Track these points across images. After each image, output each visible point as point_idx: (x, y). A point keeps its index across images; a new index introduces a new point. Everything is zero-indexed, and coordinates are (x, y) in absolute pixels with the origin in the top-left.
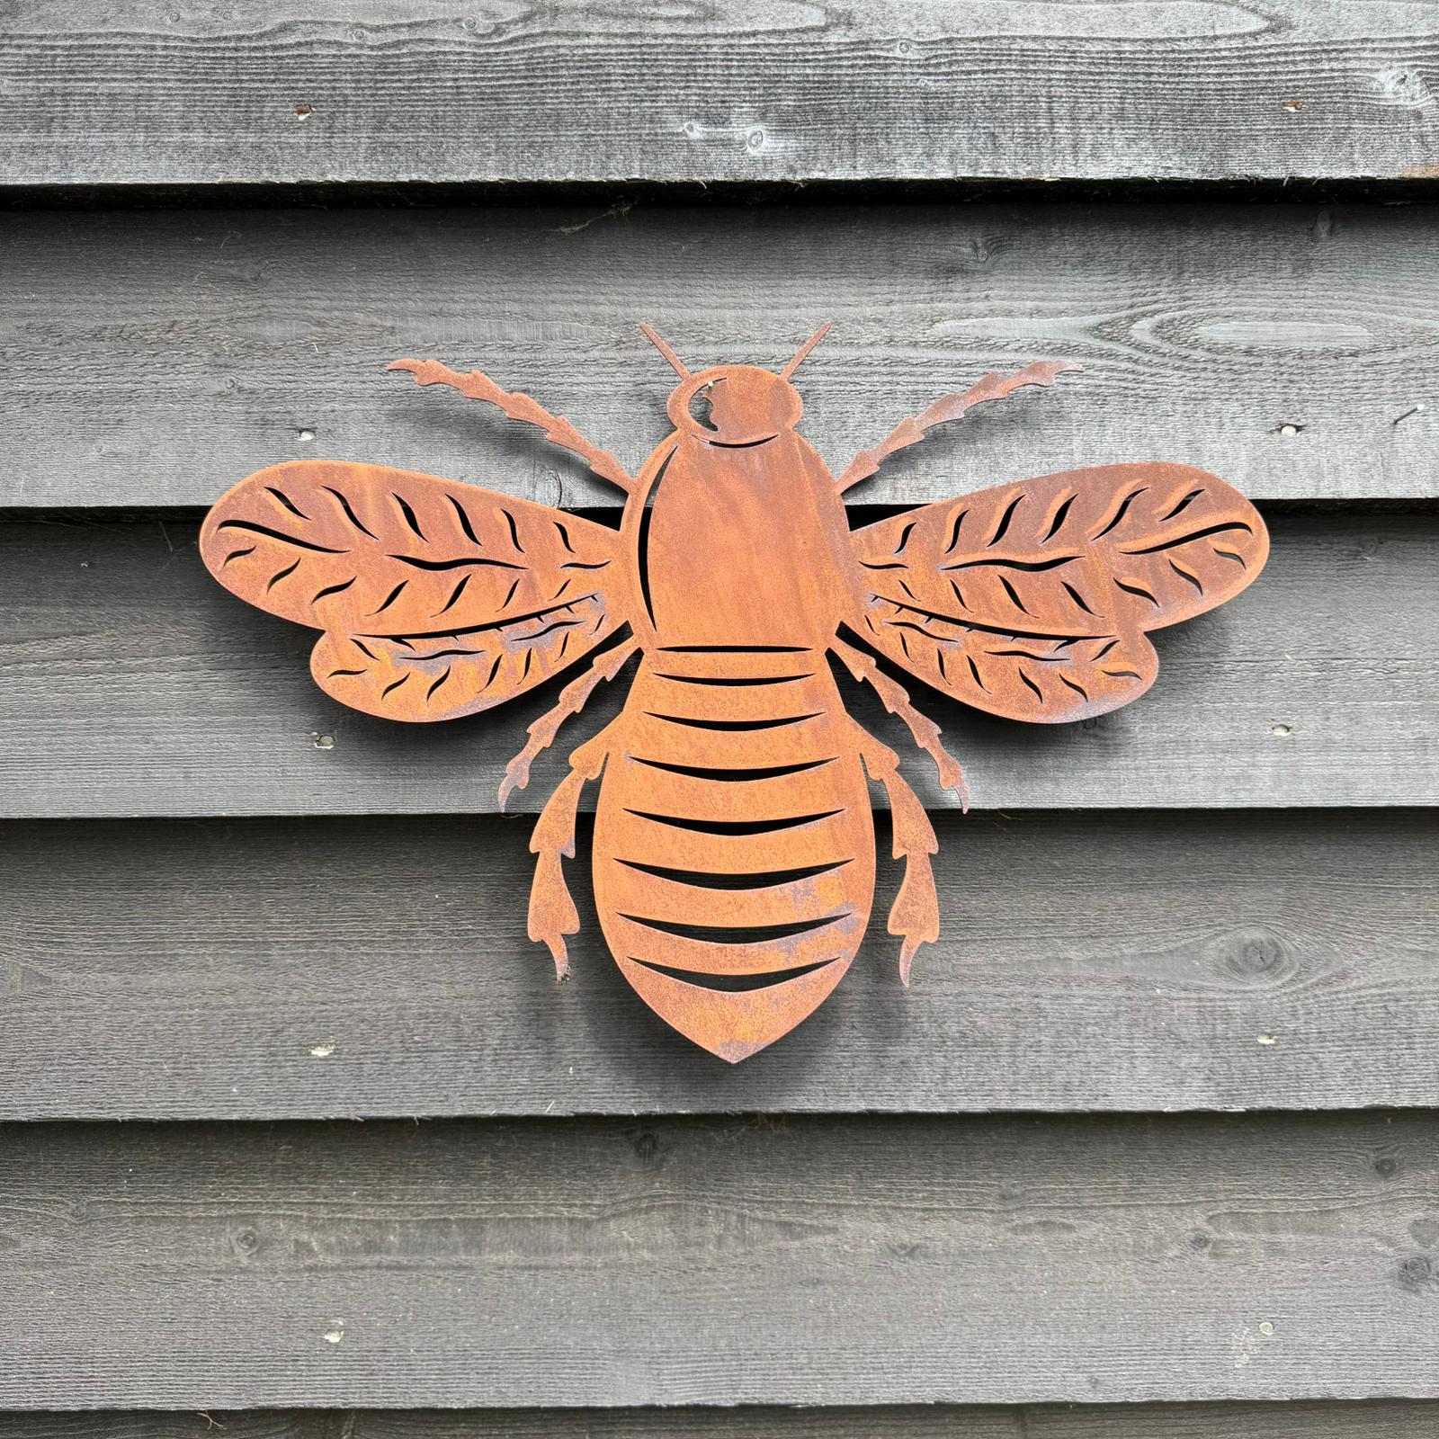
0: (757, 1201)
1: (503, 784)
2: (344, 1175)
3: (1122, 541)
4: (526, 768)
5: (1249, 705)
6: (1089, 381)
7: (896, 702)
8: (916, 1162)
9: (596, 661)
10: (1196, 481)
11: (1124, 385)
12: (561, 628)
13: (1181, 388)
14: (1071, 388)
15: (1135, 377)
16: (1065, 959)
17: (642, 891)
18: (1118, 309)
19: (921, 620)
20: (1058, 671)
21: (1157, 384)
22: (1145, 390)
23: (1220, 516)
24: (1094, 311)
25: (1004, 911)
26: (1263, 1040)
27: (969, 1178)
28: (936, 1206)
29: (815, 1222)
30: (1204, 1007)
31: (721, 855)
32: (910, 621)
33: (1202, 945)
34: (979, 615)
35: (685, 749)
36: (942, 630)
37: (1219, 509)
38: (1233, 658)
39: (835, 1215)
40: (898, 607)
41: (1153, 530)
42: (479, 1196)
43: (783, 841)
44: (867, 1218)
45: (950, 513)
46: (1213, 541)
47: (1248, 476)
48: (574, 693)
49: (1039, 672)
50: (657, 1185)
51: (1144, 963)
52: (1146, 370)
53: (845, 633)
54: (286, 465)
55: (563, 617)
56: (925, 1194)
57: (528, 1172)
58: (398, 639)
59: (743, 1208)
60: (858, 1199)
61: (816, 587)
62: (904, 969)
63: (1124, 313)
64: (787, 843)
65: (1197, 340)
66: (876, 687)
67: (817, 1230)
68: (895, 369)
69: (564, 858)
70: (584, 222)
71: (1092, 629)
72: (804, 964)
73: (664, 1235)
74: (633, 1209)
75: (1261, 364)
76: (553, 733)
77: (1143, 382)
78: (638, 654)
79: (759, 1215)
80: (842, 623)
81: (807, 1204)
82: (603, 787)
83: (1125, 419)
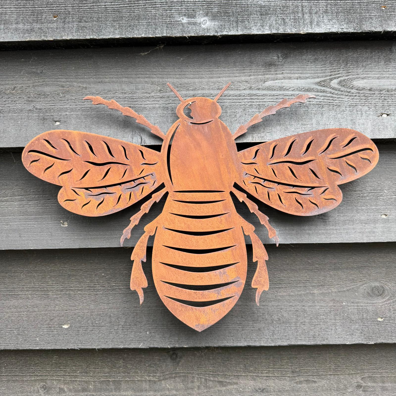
0: (211, 374)
1: (122, 237)
2: (75, 366)
3: (330, 155)
4: (130, 231)
5: (373, 207)
6: (317, 100)
7: (254, 209)
8: (264, 361)
9: (153, 196)
10: (354, 134)
11: (329, 101)
12: (141, 185)
13: (348, 102)
14: (311, 102)
15: (332, 98)
16: (313, 293)
17: (169, 273)
18: (326, 76)
19: (262, 181)
20: (308, 198)
21: (340, 101)
22: (336, 103)
23: (362, 146)
24: (318, 77)
25: (292, 277)
26: (379, 319)
27: (282, 366)
28: (270, 375)
29: (230, 381)
30: (360, 308)
31: (195, 261)
32: (258, 182)
33: (358, 288)
34: (281, 179)
35: (183, 225)
36: (269, 185)
37: (362, 144)
38: (367, 192)
39: (237, 379)
40: (254, 177)
41: (340, 151)
42: (119, 373)
43: (216, 256)
44: (248, 379)
45: (271, 146)
46: (360, 154)
47: (372, 131)
48: (146, 206)
49: (302, 199)
50: (178, 369)
51: (339, 294)
52: (336, 96)
53: (236, 186)
54: (50, 132)
55: (142, 181)
56: (267, 371)
57: (135, 365)
58: (87, 189)
59: (206, 376)
60: (245, 373)
61: (226, 171)
62: (257, 299)
63: (328, 78)
64: (217, 256)
65: (353, 86)
66: (247, 204)
67: (231, 384)
68: (252, 97)
69: (142, 262)
70: (148, 51)
71: (320, 184)
72: (223, 298)
73: (181, 386)
74: (170, 377)
75: (374, 94)
76: (138, 220)
77: (335, 100)
78: (167, 193)
79: (212, 379)
80: (235, 182)
81: (228, 375)
82: (155, 238)
83: (330, 113)
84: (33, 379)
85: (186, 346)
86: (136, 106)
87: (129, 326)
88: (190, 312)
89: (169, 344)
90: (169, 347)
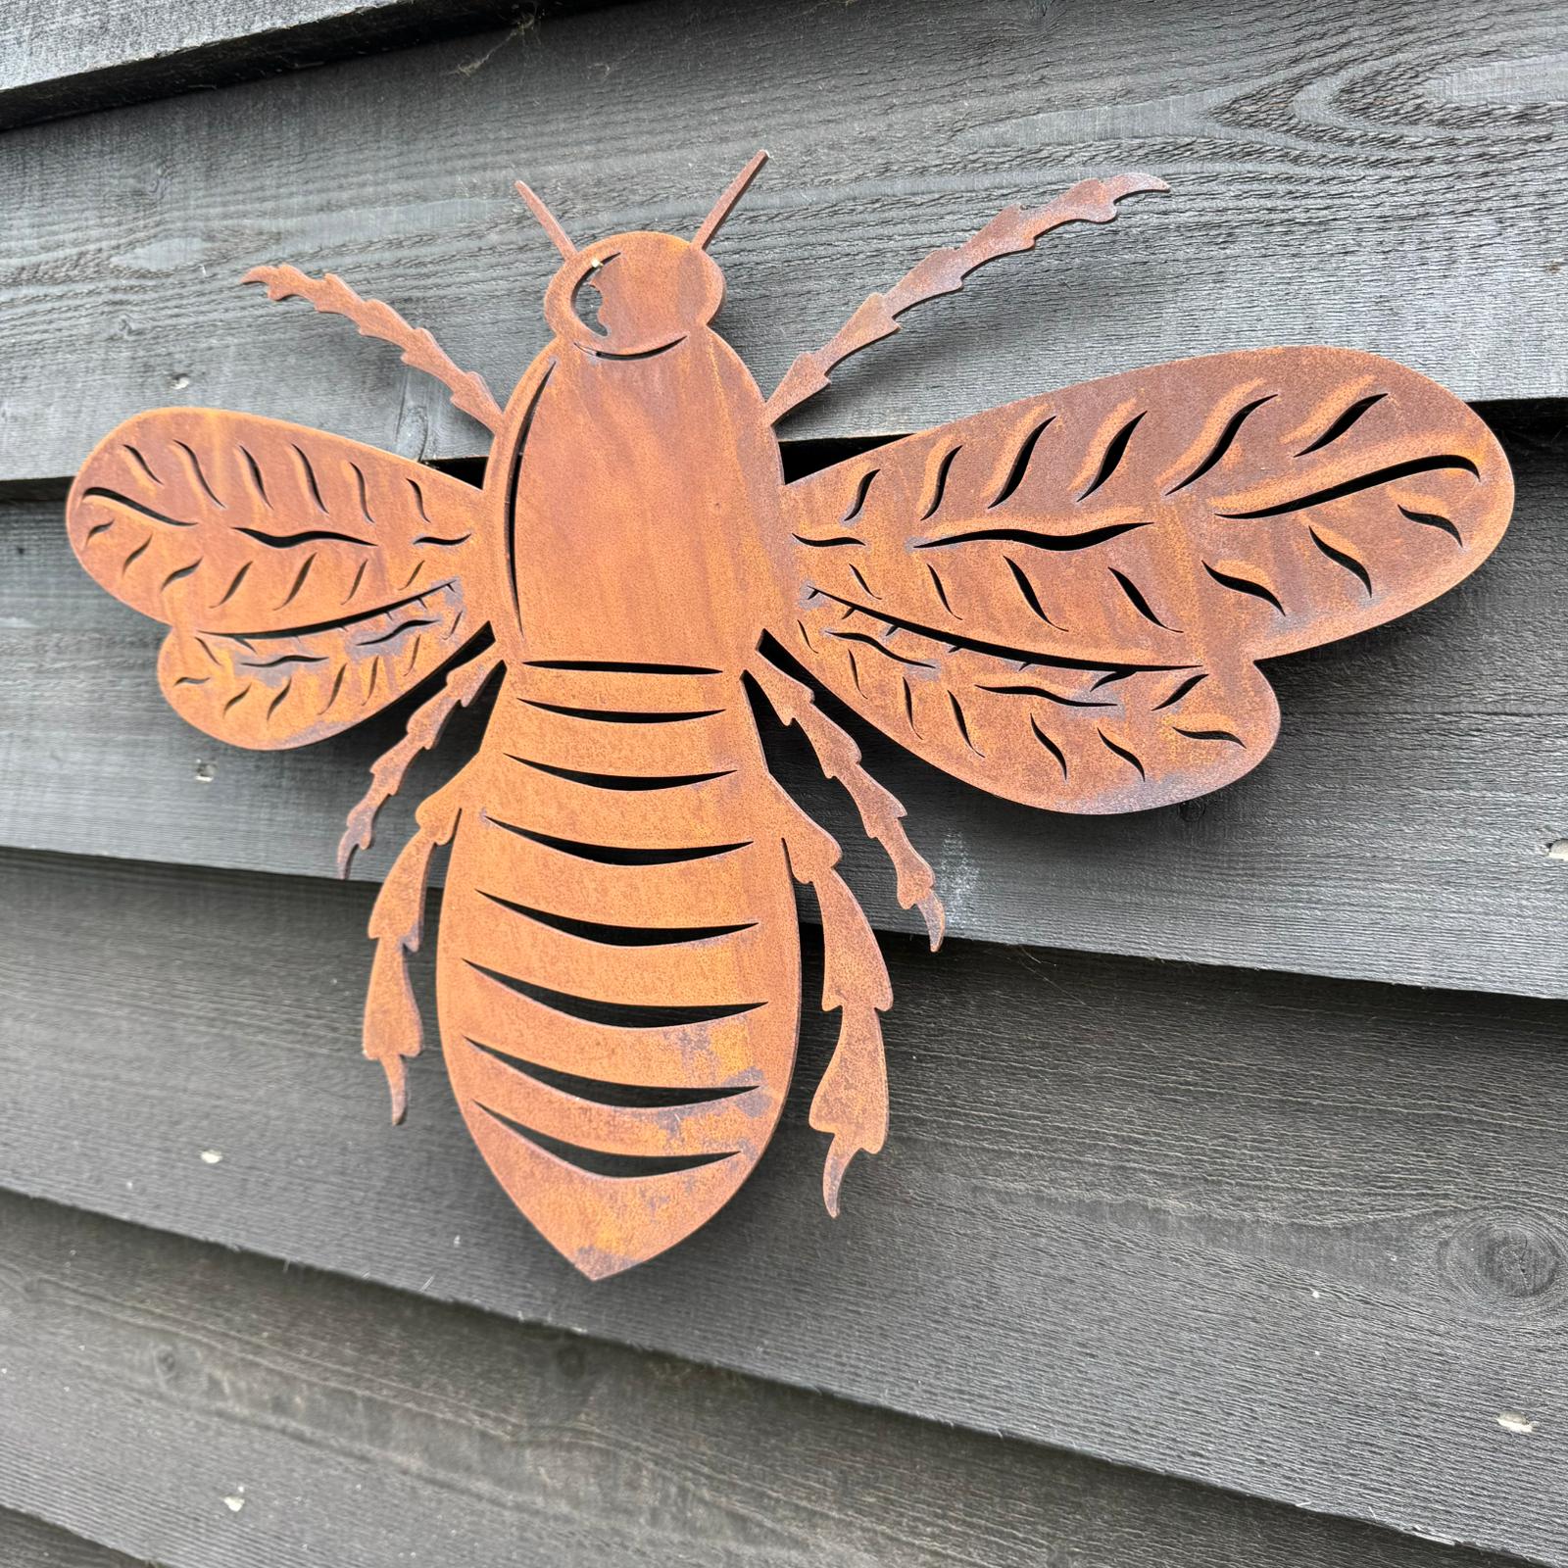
0: (703, 1475)
1: (343, 841)
2: (256, 1310)
3: (1222, 494)
4: (368, 820)
6: (1206, 204)
7: (839, 761)
8: (925, 1478)
9: (451, 677)
10: (1369, 379)
11: (1269, 204)
12: (412, 629)
13: (1377, 200)
14: (1171, 218)
15: (1291, 187)
16: (1157, 1210)
17: (493, 1010)
18: (1270, 68)
19: (878, 629)
20: (1096, 723)
21: (1333, 196)
22: (1308, 210)
23: (1415, 444)
24: (1226, 79)
25: (1059, 1113)
26: (1512, 1424)
27: (1005, 1524)
28: (949, 1552)
29: (778, 1527)
30: (1399, 1339)
31: (591, 973)
32: (863, 632)
33: (1406, 1228)
34: (971, 623)
35: (552, 812)
36: (911, 648)
37: (1413, 430)
38: (1481, 708)
39: (806, 1523)
40: (847, 608)
41: (1280, 472)
42: (386, 1375)
43: (671, 962)
44: (850, 1541)
45: (932, 452)
46: (1401, 493)
47: (1491, 357)
48: (426, 721)
49: (1064, 725)
50: (583, 1417)
51: (1294, 1240)
52: (1316, 172)
53: (770, 647)
54: (143, 415)
55: (414, 613)
56: (937, 1531)
57: (438, 1359)
58: (240, 637)
59: (686, 1479)
60: (839, 1510)
61: (731, 575)
62: (830, 1186)
63: (1282, 75)
64: (677, 964)
65: (1418, 107)
66: (811, 736)
67: (778, 1538)
68: (888, 215)
69: (405, 949)
70: (484, 55)
71: (1159, 652)
72: (690, 1152)
73: (589, 1488)
74: (553, 1442)
75: (1548, 138)
76: (398, 776)
77: (1307, 195)
78: (500, 670)
79: (706, 1494)
80: (765, 632)
81: (770, 1498)
82: (453, 855)
83: (1263, 266)
84: (140, 1321)
85: (579, 1330)
86: (431, 293)
87: (399, 1201)
88: (563, 1187)
89: (521, 1307)
90: (520, 1316)
